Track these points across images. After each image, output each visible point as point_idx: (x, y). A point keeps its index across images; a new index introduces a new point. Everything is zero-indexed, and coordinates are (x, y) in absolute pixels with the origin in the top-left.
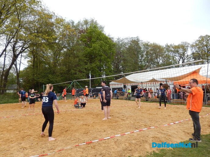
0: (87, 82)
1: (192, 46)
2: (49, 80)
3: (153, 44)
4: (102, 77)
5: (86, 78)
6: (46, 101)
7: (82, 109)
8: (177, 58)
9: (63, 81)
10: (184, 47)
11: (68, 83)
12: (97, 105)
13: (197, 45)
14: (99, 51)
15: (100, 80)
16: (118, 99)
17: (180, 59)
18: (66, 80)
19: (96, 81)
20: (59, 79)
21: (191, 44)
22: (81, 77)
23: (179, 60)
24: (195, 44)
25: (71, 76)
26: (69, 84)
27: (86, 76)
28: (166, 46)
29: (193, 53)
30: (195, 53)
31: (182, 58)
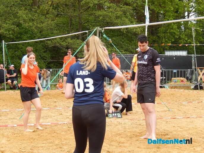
0: (135, 34)
2: (19, 25)
4: (186, 19)
5: (132, 23)
6: (88, 88)
7: (119, 120)
9: (61, 28)
11: (77, 37)
12: (166, 109)
15: (179, 27)
18: (70, 26)
19: (165, 32)
20: (48, 23)
22: (117, 17)
25: (85, 16)
26: (79, 41)
27: (132, 16)
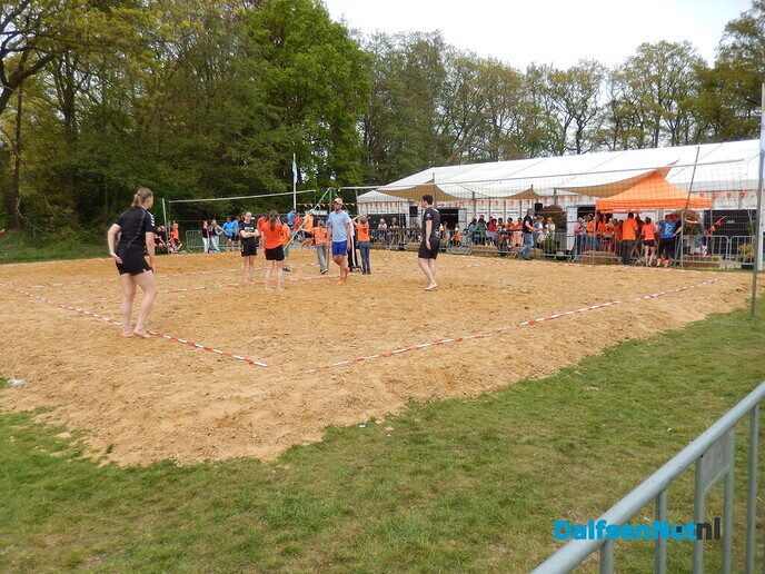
1: (615, 78)
3: (489, 63)
8: (562, 116)
10: (585, 79)
13: (630, 74)
14: (320, 80)
16: (402, 249)
17: (570, 119)
21: (612, 69)
23: (567, 125)
24: (622, 72)
28: (529, 72)
29: (614, 103)
30: (619, 102)
31: (578, 119)
